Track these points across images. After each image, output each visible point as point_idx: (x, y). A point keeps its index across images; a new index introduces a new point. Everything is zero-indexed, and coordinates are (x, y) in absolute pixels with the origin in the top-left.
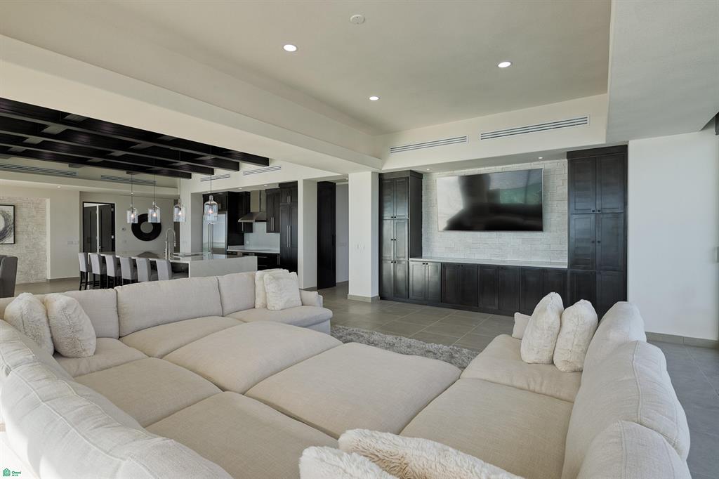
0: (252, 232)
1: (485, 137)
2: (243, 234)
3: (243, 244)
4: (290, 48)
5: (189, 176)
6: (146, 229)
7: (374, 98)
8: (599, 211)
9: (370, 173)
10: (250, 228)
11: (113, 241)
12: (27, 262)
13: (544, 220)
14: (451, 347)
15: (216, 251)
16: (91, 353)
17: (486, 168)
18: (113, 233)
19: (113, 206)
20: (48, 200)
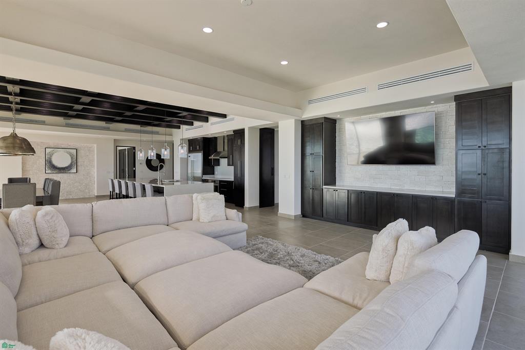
0: (219, 165)
1: (381, 87)
2: (214, 167)
3: (213, 174)
4: (208, 30)
5: (179, 128)
6: (155, 163)
7: (284, 63)
8: (485, 147)
9: (294, 120)
10: (217, 163)
11: (135, 171)
12: (84, 185)
13: (436, 156)
14: (337, 259)
15: (195, 179)
16: (62, 246)
17: (387, 113)
18: (135, 167)
19: (134, 148)
20: (95, 145)
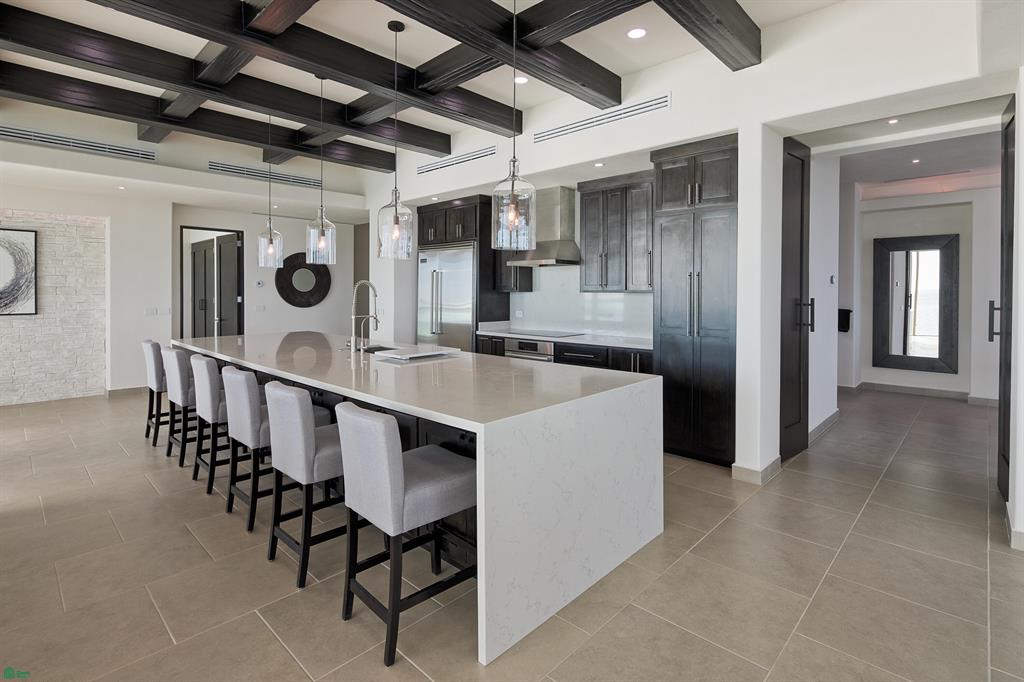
0: (530, 289)
2: (510, 295)
3: (507, 318)
5: (390, 164)
10: (526, 281)
11: (241, 307)
12: (66, 354)
15: (448, 337)
18: (240, 292)
19: (240, 234)
20: (107, 221)
